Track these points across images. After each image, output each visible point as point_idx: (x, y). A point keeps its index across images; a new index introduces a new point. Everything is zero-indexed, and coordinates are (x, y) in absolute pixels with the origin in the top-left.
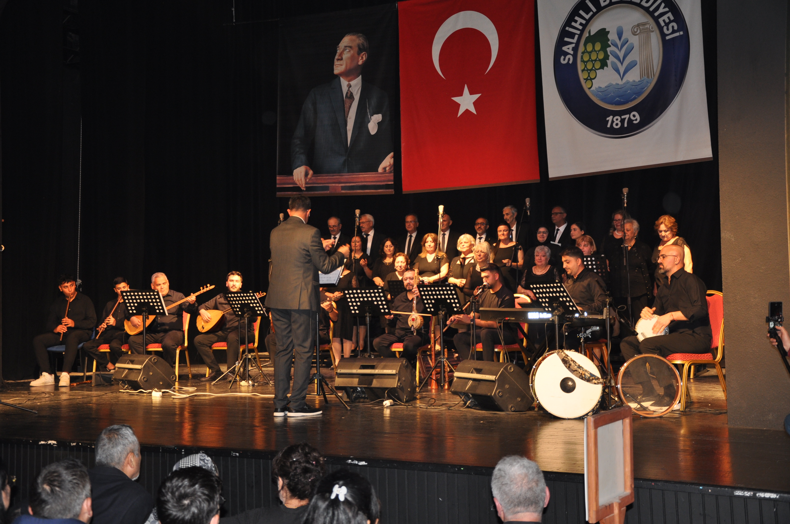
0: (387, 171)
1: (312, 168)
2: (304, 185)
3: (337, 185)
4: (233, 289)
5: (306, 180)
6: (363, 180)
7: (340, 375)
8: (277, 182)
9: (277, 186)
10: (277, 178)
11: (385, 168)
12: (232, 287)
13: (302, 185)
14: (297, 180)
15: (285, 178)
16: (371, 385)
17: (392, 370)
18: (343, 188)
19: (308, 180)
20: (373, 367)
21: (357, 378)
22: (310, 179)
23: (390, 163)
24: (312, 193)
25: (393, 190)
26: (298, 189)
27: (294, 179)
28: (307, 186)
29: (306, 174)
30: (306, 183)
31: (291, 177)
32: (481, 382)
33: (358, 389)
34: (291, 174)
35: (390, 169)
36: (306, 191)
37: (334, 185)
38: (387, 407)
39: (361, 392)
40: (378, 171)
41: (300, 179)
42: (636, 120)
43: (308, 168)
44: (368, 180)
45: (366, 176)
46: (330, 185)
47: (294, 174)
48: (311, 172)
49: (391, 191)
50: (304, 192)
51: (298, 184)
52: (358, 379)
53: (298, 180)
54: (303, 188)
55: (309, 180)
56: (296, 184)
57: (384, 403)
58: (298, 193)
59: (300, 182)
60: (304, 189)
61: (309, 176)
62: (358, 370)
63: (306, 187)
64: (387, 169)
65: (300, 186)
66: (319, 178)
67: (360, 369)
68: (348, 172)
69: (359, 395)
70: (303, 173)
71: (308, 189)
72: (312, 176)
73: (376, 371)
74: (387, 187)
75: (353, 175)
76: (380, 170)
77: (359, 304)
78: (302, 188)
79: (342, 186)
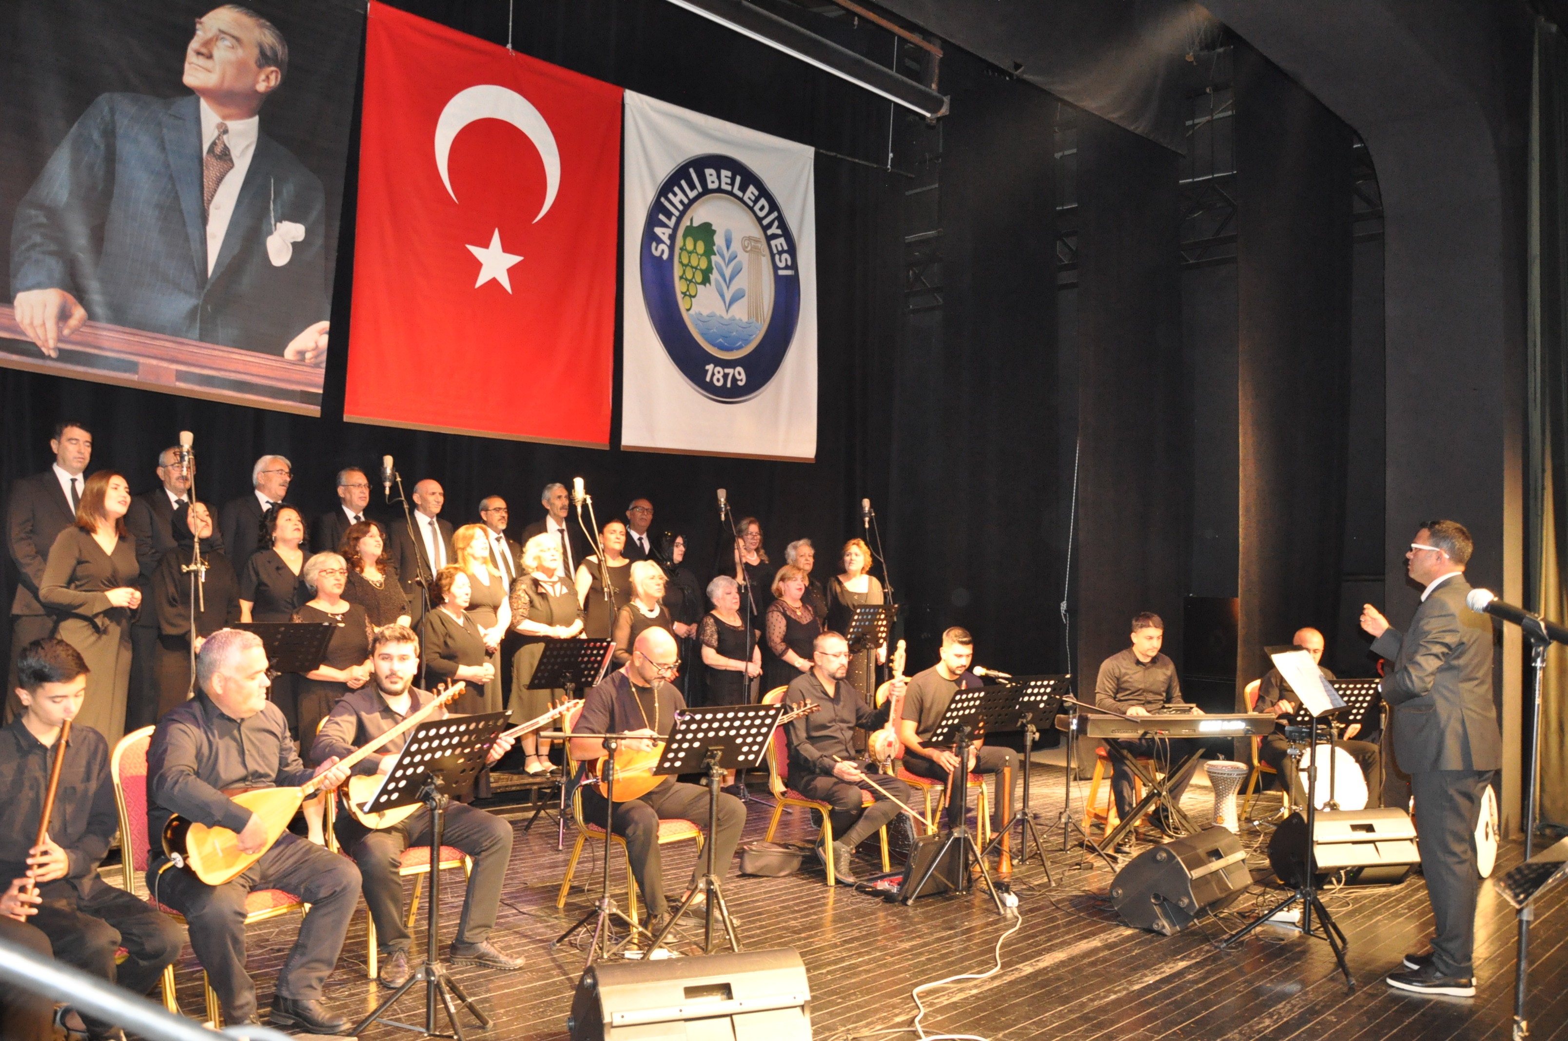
0: (307, 361)
2: (51, 343)
3: (165, 364)
5: (60, 330)
6: (241, 368)
11: (301, 353)
13: (47, 341)
14: (27, 321)
18: (181, 376)
19: (66, 332)
22: (75, 331)
23: (316, 343)
24: (79, 369)
25: (319, 408)
27: (18, 318)
28: (61, 345)
29: (64, 316)
30: (60, 339)
31: (6, 311)
35: (316, 357)
37: (154, 362)
40: (283, 356)
41: (37, 322)
42: (741, 380)
43: (70, 298)
44: (254, 370)
46: (142, 360)
47: (16, 302)
48: (78, 313)
49: (314, 411)
50: (50, 363)
51: (31, 334)
53: (31, 324)
54: (49, 349)
55: (71, 333)
56: (24, 334)
58: (28, 359)
59: (40, 331)
60: (53, 354)
61: (73, 322)
63: (58, 350)
64: (308, 355)
65: (39, 343)
66: (102, 333)
68: (201, 339)
70: (52, 310)
72: (82, 324)
74: (306, 397)
75: (215, 349)
76: (290, 352)
78: (44, 349)
79: (177, 371)
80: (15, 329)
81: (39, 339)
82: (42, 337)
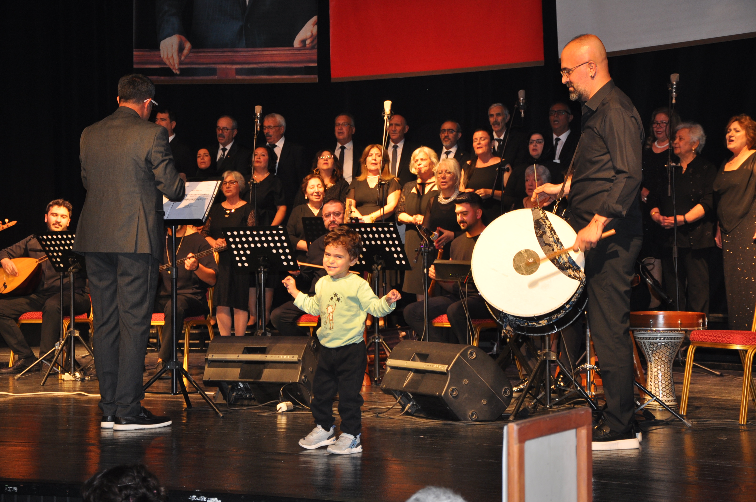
0: (307, 46)
1: (189, 39)
2: (177, 66)
3: (229, 66)
4: (55, 227)
5: (180, 58)
6: (269, 59)
7: (212, 363)
8: (135, 59)
9: (135, 66)
10: (135, 53)
11: (303, 42)
12: (53, 224)
13: (174, 65)
14: (165, 57)
15: (148, 53)
16: (260, 379)
17: (292, 356)
18: (239, 72)
19: (183, 58)
20: (263, 351)
21: (238, 368)
22: (187, 56)
23: (312, 32)
24: (190, 78)
25: (316, 76)
26: (168, 72)
27: (162, 56)
28: (182, 67)
29: (181, 49)
30: (181, 63)
31: (157, 53)
32: (427, 374)
33: (239, 386)
34: (157, 47)
35: (312, 42)
36: (181, 75)
37: (224, 66)
38: (283, 413)
39: (244, 390)
40: (292, 46)
41: (170, 56)
43: (183, 38)
44: (277, 59)
45: (275, 52)
46: (218, 66)
47: (161, 48)
48: (188, 45)
49: (314, 78)
50: (177, 78)
51: (167, 62)
52: (239, 370)
53: (167, 57)
54: (176, 70)
55: (185, 58)
56: (165, 64)
57: (278, 406)
58: (167, 78)
59: (171, 61)
60: (178, 72)
61: (185, 52)
62: (240, 355)
63: (180, 70)
64: (308, 42)
65: (171, 67)
66: (200, 55)
67: (243, 353)
68: (247, 46)
69: (241, 394)
70: (176, 47)
71: (184, 72)
72: (190, 51)
73: (269, 357)
74: (308, 71)
75: (255, 51)
76: (297, 43)
77: (248, 252)
78: (174, 71)
79: (236, 69)
80: (162, 62)
81: (172, 65)
82: (172, 64)
